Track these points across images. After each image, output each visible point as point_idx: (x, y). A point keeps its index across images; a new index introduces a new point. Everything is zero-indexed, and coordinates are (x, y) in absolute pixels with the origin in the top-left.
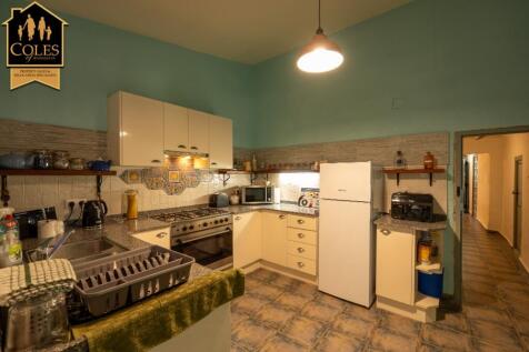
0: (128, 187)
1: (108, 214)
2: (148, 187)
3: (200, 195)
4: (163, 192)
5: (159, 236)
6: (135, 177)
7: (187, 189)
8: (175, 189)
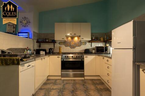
0: (60, 46)
1: (54, 52)
2: (65, 46)
3: (82, 49)
4: (69, 48)
5: (58, 57)
6: (62, 43)
7: (76, 47)
8: (73, 47)
